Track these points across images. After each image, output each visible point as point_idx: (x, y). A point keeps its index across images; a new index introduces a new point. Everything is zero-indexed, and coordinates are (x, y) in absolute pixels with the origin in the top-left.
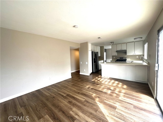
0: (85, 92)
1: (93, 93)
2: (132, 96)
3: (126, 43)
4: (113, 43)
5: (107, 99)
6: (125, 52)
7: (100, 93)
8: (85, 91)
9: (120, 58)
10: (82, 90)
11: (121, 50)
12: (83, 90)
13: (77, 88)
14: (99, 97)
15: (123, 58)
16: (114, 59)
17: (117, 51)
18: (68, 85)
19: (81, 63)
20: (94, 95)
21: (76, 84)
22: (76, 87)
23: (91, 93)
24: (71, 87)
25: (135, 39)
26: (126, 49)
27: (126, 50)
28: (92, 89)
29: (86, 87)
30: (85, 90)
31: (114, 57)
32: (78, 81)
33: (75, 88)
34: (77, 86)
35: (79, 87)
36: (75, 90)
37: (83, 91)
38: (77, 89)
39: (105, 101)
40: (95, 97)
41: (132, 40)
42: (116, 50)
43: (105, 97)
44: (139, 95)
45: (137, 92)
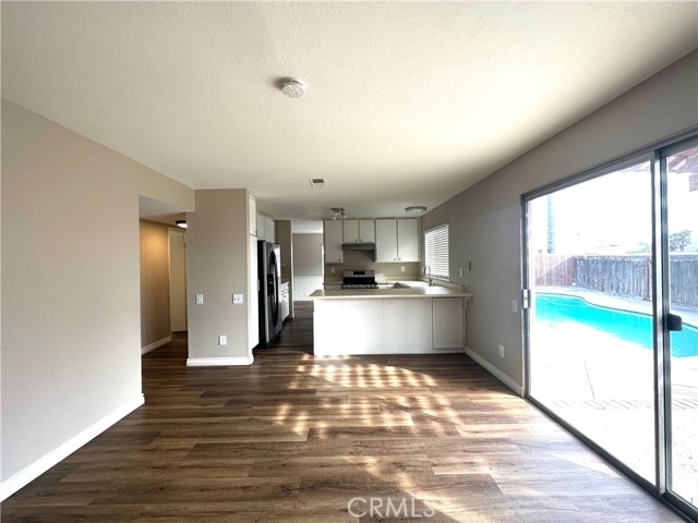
0: (311, 466)
1: (358, 453)
2: (478, 409)
3: (375, 220)
4: (343, 214)
5: (434, 461)
6: (370, 251)
7: (382, 441)
8: (306, 460)
9: (355, 273)
10: (285, 462)
11: (358, 242)
12: (297, 460)
13: (252, 461)
14: (401, 466)
15: (363, 273)
16: (334, 275)
17: (346, 247)
18: (163, 467)
19: (201, 299)
20: (372, 464)
21: (219, 436)
22: (234, 462)
23: (348, 459)
24: (196, 472)
25: (407, 209)
26: (372, 241)
27: (374, 245)
28: (333, 432)
29: (294, 434)
30: (303, 455)
31: (333, 270)
32: (213, 415)
33: (234, 468)
34: (239, 450)
35: (252, 447)
36: (242, 479)
37: (297, 465)
38: (255, 467)
39: (438, 472)
40: (383, 472)
41: (400, 211)
42: (341, 243)
43: (417, 452)
44: (488, 398)
45: (473, 389)
